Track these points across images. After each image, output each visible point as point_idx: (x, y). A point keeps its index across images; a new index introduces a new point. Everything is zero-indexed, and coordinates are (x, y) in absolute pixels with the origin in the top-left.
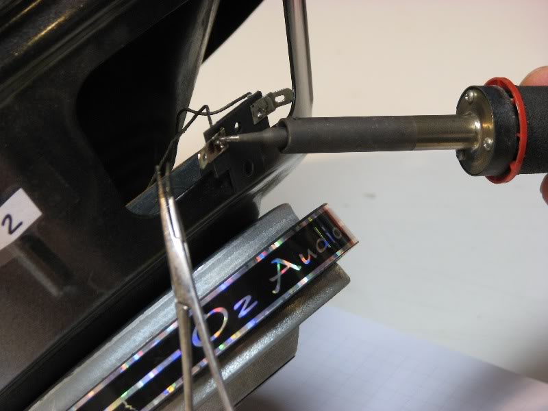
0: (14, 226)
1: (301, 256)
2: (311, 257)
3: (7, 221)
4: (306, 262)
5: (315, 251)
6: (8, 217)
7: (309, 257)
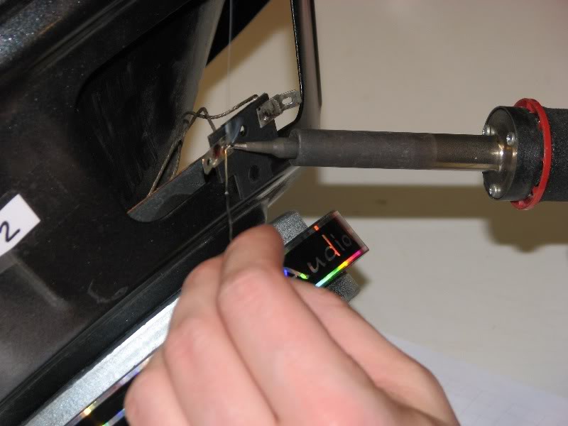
0: (11, 234)
1: (309, 264)
2: (320, 264)
3: (4, 228)
4: (314, 270)
5: (323, 259)
6: (5, 223)
7: (318, 266)
